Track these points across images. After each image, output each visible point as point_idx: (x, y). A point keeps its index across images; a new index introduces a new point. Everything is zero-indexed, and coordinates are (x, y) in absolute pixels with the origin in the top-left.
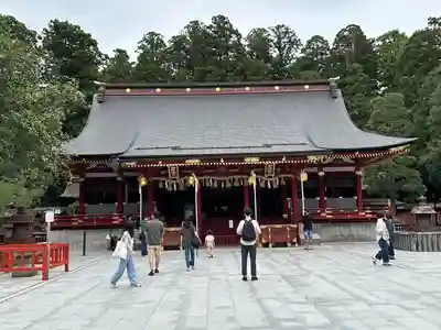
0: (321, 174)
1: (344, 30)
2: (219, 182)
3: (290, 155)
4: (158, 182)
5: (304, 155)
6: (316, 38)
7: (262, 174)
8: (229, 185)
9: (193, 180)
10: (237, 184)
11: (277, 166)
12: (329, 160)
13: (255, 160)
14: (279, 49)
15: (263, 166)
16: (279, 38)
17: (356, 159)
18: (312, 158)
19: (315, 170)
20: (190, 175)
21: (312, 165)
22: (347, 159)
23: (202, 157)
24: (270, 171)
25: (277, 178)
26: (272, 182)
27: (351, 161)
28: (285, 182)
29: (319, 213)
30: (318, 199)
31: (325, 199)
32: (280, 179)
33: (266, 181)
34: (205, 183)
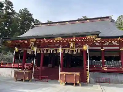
4: (27, 50)
22: (115, 43)
24: (72, 47)
25: (76, 49)
26: (73, 51)
27: (118, 44)
28: (81, 51)
29: (102, 68)
30: (101, 61)
31: (105, 61)
32: (78, 50)
33: (71, 51)
34: (44, 51)
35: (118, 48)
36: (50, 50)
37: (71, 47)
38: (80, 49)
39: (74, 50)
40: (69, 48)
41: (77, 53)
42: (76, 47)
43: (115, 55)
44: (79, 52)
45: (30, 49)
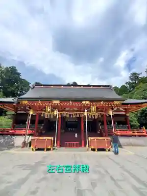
2: (70, 115)
3: (106, 100)
4: (41, 113)
5: (112, 100)
8: (74, 116)
9: (56, 113)
10: (78, 116)
13: (87, 103)
20: (55, 109)
24: (93, 110)
27: (124, 110)
28: (101, 116)
33: (92, 115)
40: (90, 112)
42: (97, 111)
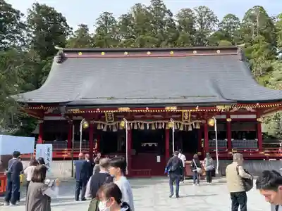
0: (229, 120)
1: (251, 10)
3: (202, 105)
4: (97, 124)
5: (213, 105)
6: (230, 16)
7: (180, 119)
8: (154, 128)
9: (124, 124)
10: (160, 127)
11: (192, 113)
12: (235, 109)
13: (174, 109)
14: (201, 24)
15: (180, 113)
16: (201, 16)
17: (257, 109)
18: (220, 108)
19: (224, 117)
20: (121, 119)
21: (220, 113)
22: (249, 108)
23: (131, 106)
24: (186, 118)
25: (193, 123)
26: (188, 126)
27: (253, 111)
28: (201, 126)
29: (227, 152)
30: (226, 140)
31: (232, 140)
32: (195, 124)
33: (184, 125)
34: (133, 126)
35: (254, 116)
36: (145, 125)
37: (184, 119)
38: (200, 123)
39: (190, 124)
40: (181, 120)
41: (195, 130)
42: (192, 119)
43: (248, 128)
44: (198, 127)
45: (103, 123)
